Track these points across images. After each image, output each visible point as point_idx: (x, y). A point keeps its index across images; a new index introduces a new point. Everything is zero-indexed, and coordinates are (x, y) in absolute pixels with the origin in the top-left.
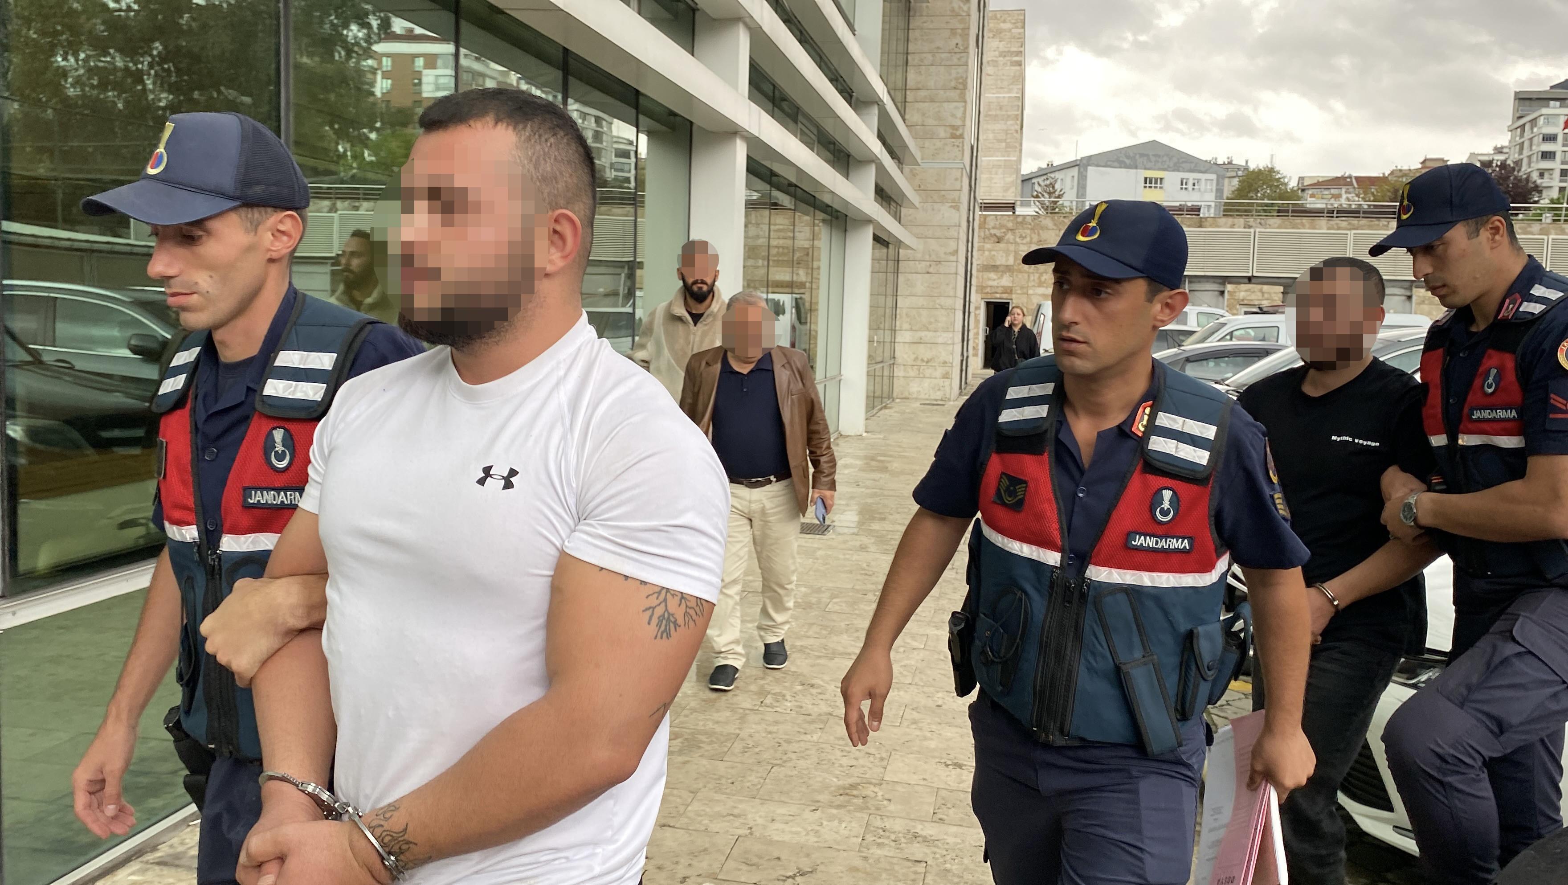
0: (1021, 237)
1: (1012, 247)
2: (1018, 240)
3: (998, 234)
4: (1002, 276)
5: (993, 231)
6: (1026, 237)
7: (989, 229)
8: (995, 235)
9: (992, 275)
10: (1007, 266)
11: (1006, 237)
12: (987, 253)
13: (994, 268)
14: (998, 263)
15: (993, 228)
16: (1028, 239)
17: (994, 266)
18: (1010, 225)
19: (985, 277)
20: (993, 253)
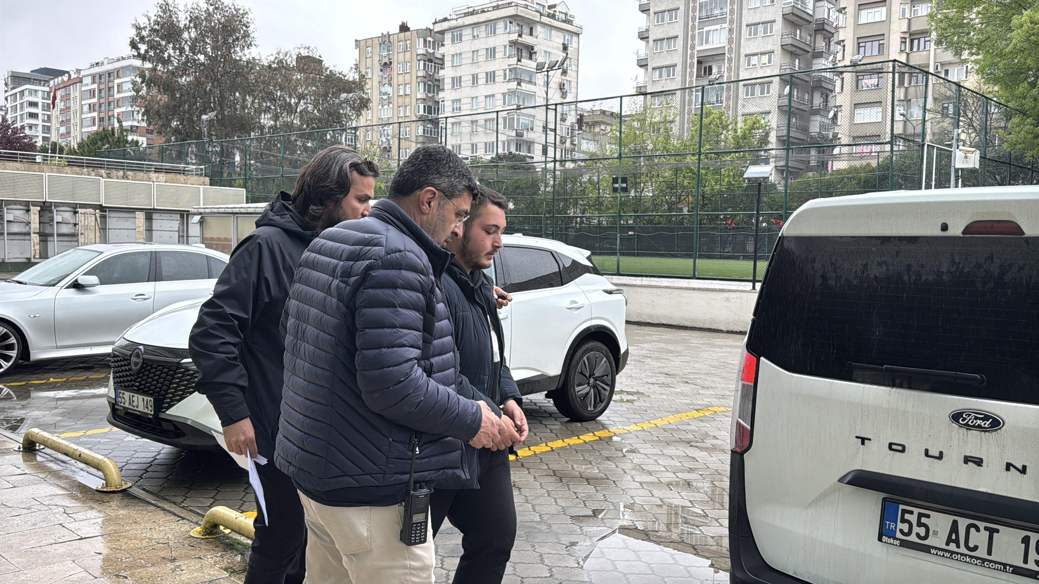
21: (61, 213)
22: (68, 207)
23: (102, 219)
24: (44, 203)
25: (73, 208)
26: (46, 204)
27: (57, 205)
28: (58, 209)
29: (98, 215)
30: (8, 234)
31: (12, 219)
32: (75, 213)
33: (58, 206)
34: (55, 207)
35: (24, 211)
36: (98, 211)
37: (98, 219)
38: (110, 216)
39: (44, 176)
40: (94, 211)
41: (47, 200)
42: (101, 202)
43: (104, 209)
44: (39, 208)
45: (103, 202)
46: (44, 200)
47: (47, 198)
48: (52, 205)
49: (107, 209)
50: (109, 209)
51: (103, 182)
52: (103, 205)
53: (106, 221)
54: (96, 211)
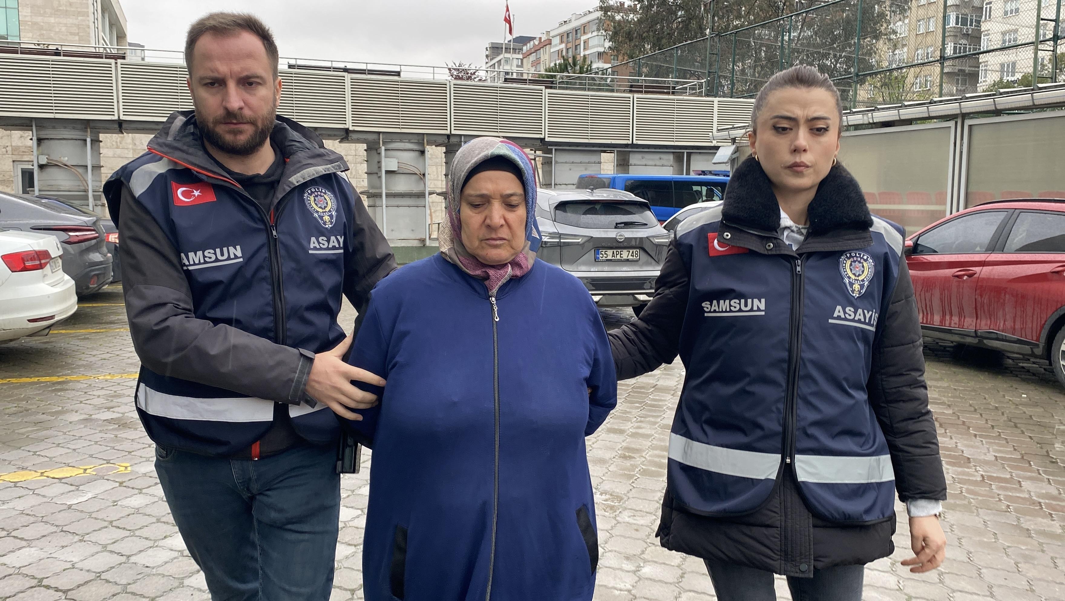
23: (546, 167)
24: (448, 136)
26: (453, 140)
29: (539, 161)
30: (388, 195)
31: (395, 168)
35: (417, 154)
37: (540, 167)
38: (557, 160)
39: (448, 86)
40: (533, 152)
41: (453, 132)
42: (543, 132)
43: (549, 147)
44: (444, 148)
45: (547, 133)
46: (448, 132)
47: (453, 128)
48: (461, 142)
49: (554, 148)
50: (556, 147)
51: (547, 95)
52: (546, 140)
53: (552, 171)
54: (538, 153)
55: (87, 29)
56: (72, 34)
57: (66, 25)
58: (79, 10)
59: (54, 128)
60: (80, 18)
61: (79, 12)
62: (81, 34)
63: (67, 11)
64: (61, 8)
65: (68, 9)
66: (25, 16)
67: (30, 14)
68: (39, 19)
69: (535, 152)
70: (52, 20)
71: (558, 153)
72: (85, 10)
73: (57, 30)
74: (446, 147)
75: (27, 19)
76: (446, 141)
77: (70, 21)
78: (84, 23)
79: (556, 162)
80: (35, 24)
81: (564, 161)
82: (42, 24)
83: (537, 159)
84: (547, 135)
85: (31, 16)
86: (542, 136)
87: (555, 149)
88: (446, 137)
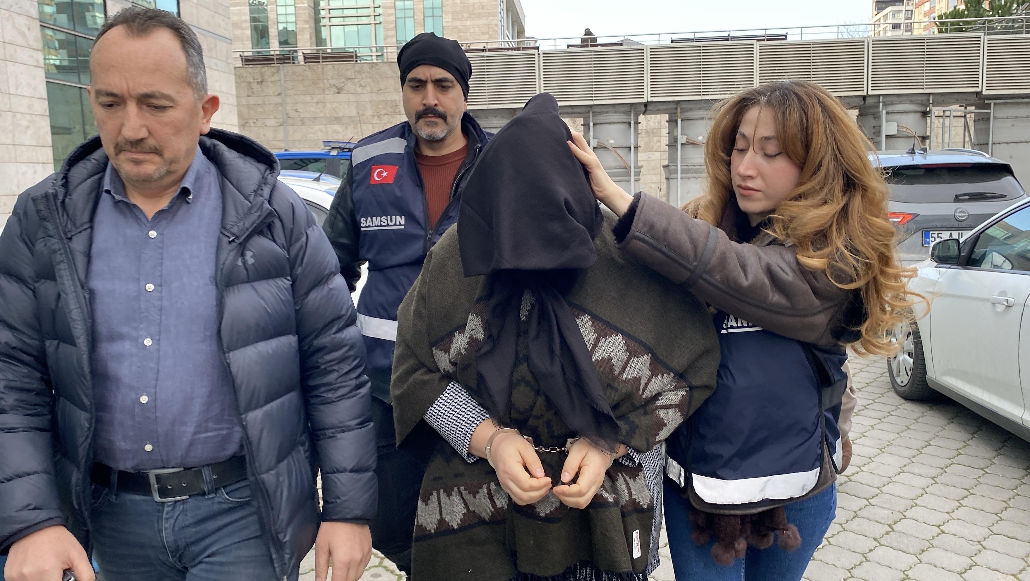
0: (360, 86)
1: (352, 98)
2: (359, 90)
3: (337, 85)
4: (347, 128)
5: (333, 82)
6: (365, 86)
7: (328, 80)
8: (335, 85)
9: (337, 127)
10: (351, 117)
11: (346, 88)
12: (328, 105)
13: (338, 120)
14: (341, 115)
15: (332, 79)
16: (369, 88)
17: (337, 118)
18: (349, 74)
19: (330, 130)
20: (335, 105)
21: (897, 117)
22: (911, 102)
23: (982, 126)
24: (864, 98)
25: (922, 104)
26: (869, 101)
27: (890, 100)
28: (891, 108)
29: (971, 118)
32: (925, 114)
33: (892, 104)
34: (885, 105)
36: (972, 108)
37: (971, 124)
38: (996, 115)
39: (866, 44)
40: (963, 108)
41: (870, 93)
42: (980, 85)
43: (986, 102)
44: (857, 111)
45: (985, 85)
46: (864, 93)
47: (870, 88)
48: (879, 102)
49: (992, 102)
50: (995, 101)
51: (986, 42)
52: (984, 93)
53: (989, 128)
54: (968, 108)
55: (496, 28)
56: (483, 33)
57: (478, 26)
58: (489, 11)
59: (487, 117)
60: (490, 18)
61: (489, 13)
62: (490, 33)
63: (479, 13)
64: (475, 11)
65: (481, 11)
66: (447, 22)
67: (450, 20)
68: (458, 23)
69: (966, 108)
70: (468, 23)
71: (997, 107)
72: (495, 11)
73: (472, 31)
74: (860, 110)
75: (450, 24)
76: (862, 103)
77: (481, 22)
78: (493, 23)
79: (995, 118)
80: (456, 27)
81: (1005, 116)
82: (460, 27)
83: (968, 116)
84: (984, 88)
85: (452, 21)
86: (978, 90)
87: (995, 104)
88: (862, 99)
